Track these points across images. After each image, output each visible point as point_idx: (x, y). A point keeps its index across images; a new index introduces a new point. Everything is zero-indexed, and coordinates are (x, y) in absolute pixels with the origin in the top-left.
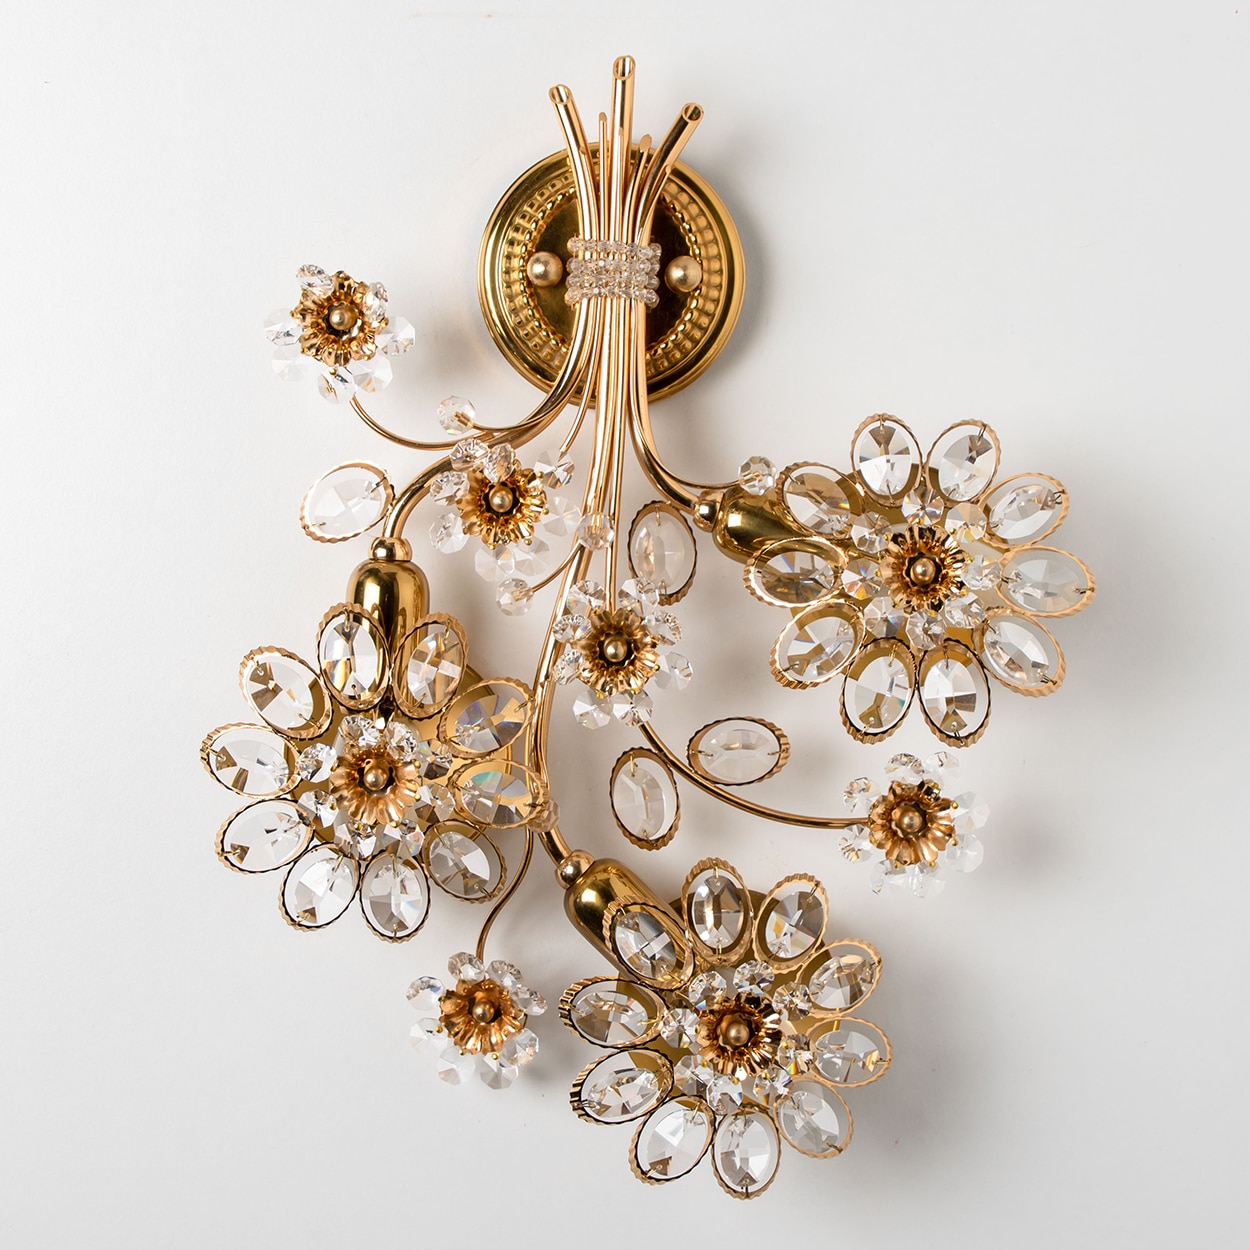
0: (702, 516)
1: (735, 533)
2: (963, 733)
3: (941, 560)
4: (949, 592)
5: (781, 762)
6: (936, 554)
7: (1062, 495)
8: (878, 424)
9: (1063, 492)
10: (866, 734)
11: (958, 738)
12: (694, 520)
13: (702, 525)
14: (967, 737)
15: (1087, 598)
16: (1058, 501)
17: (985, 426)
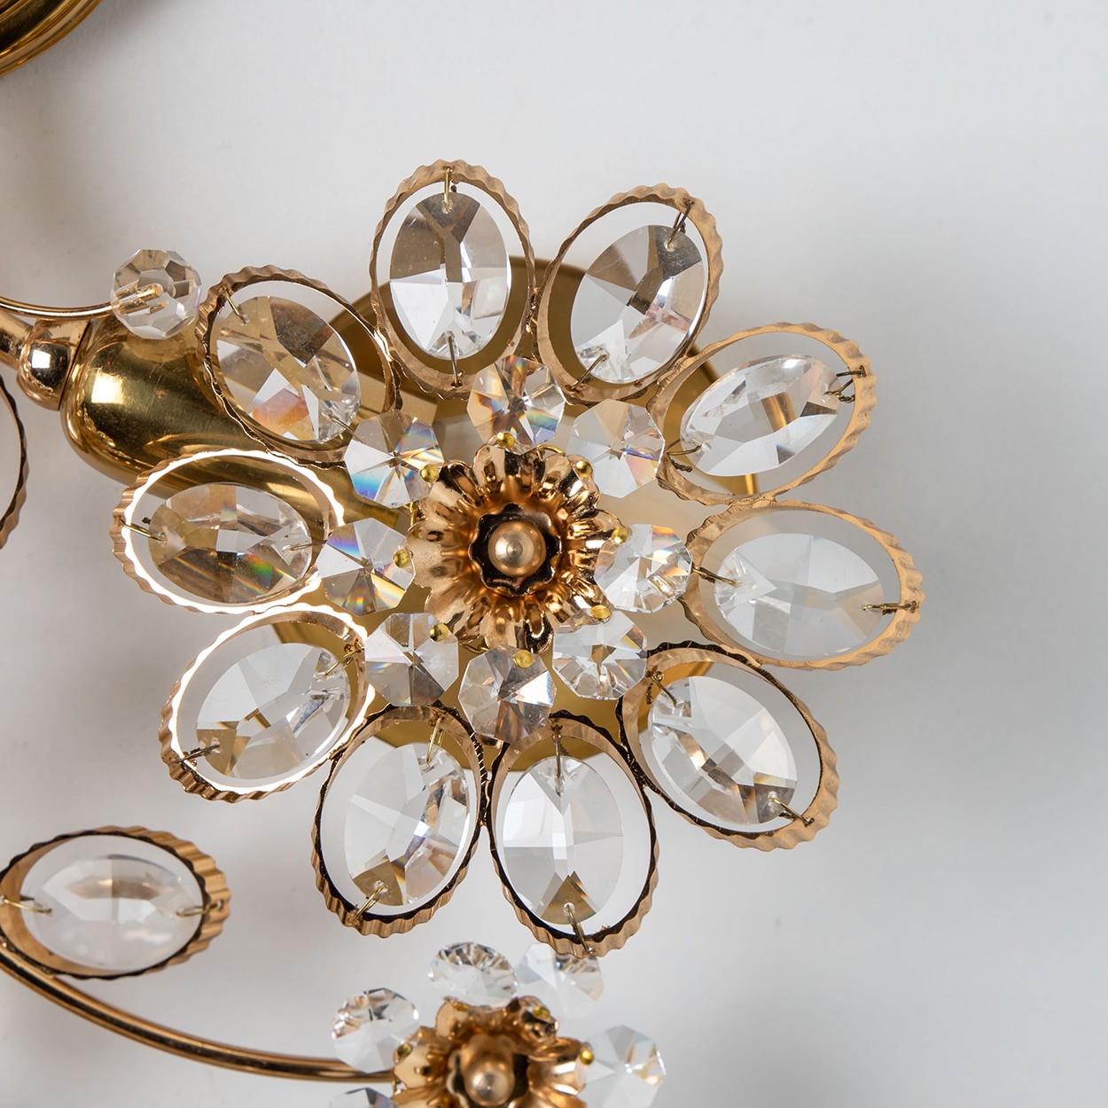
0: (34, 372)
1: (106, 419)
2: (590, 927)
3: (556, 523)
4: (567, 607)
5: (206, 931)
6: (550, 511)
7: (859, 382)
8: (438, 188)
9: (861, 372)
10: (367, 916)
11: (577, 938)
12: (19, 379)
13: (36, 396)
14: (598, 937)
15: (898, 628)
16: (846, 393)
17: (688, 204)
